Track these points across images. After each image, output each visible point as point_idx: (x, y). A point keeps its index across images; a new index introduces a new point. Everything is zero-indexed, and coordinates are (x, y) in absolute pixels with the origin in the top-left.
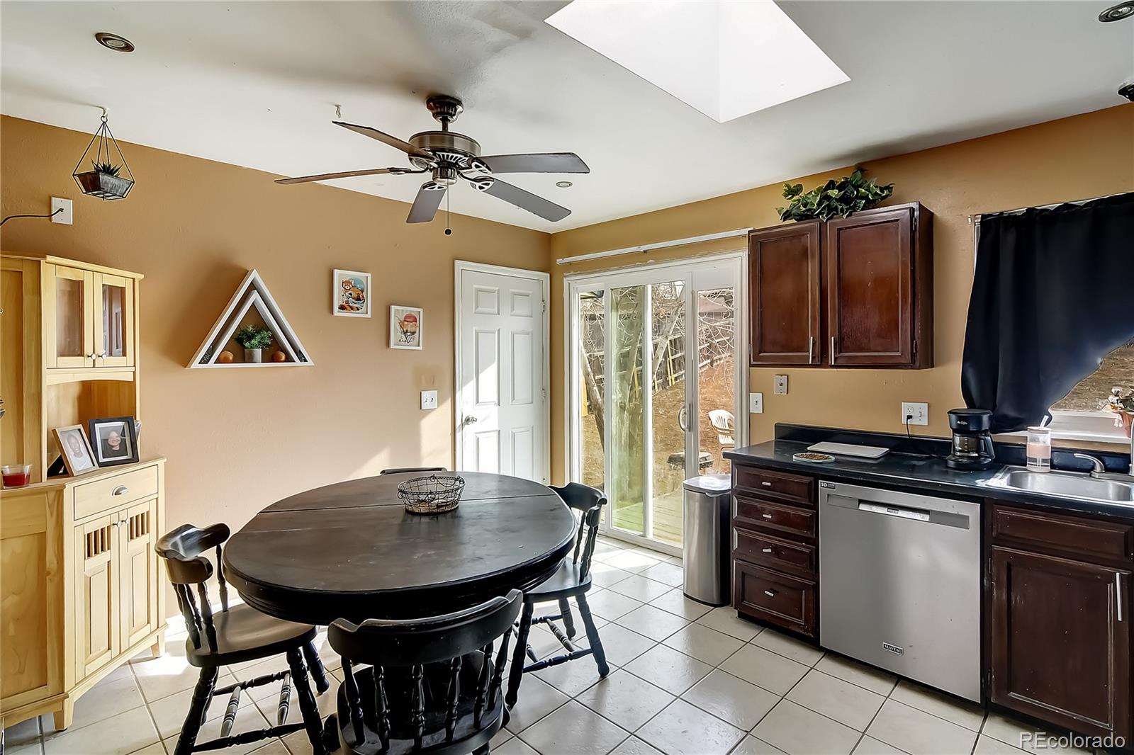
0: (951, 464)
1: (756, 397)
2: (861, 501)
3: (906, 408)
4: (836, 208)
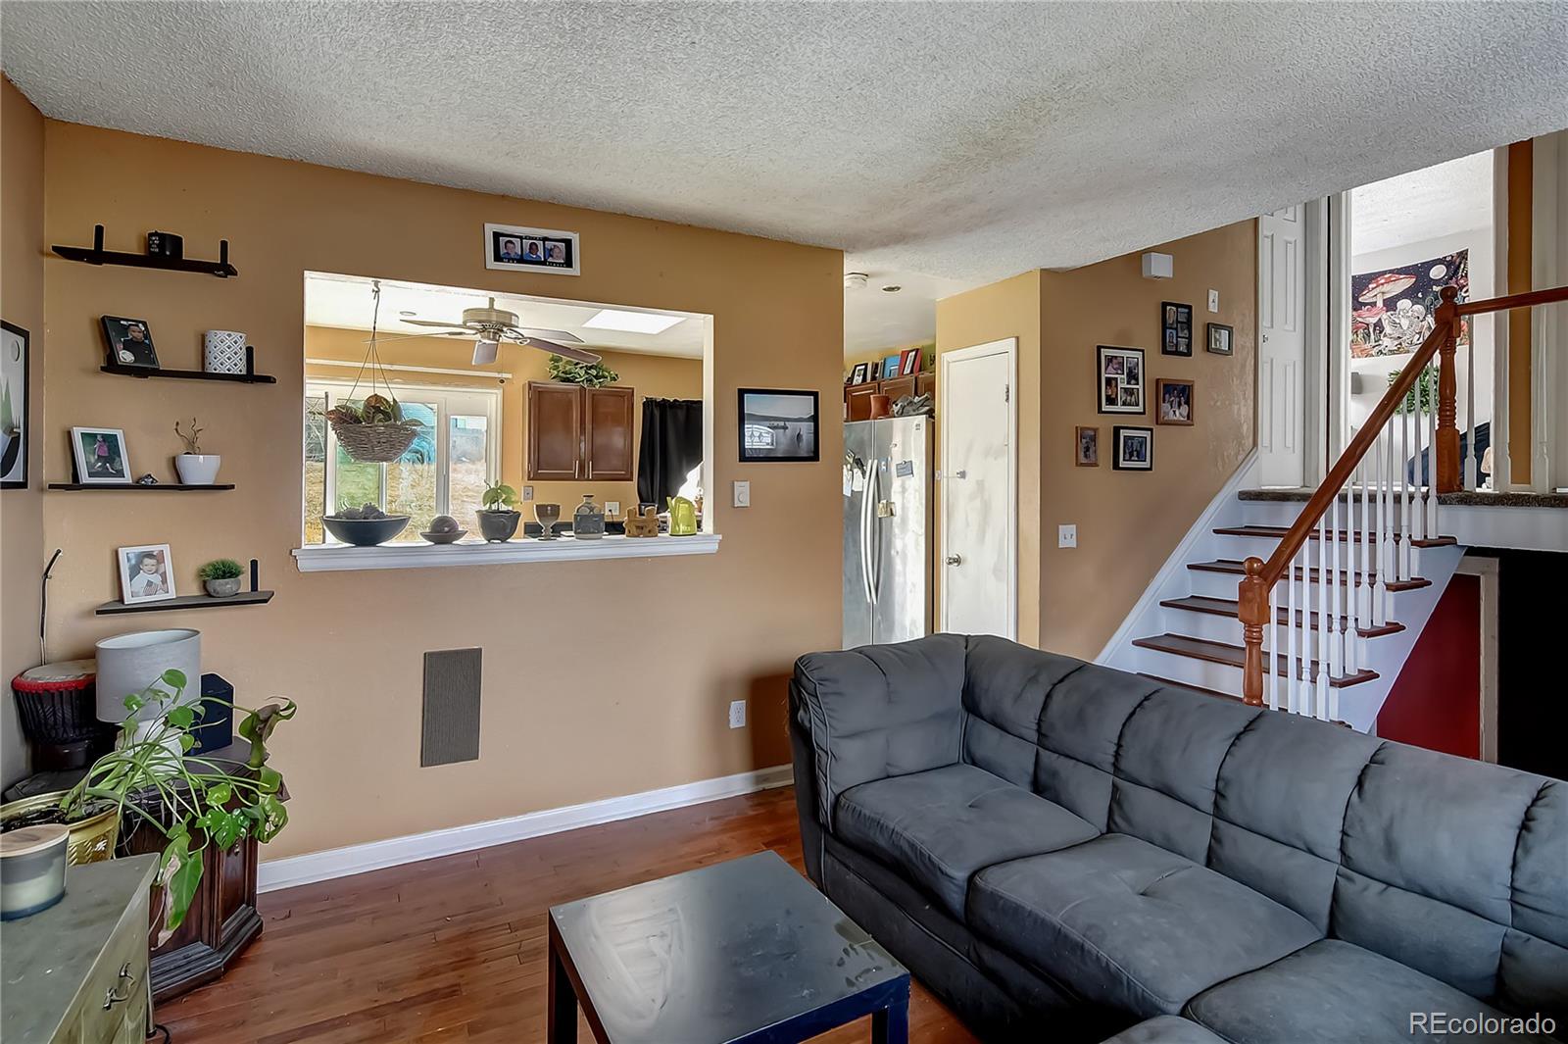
3: (608, 505)
4: (591, 380)
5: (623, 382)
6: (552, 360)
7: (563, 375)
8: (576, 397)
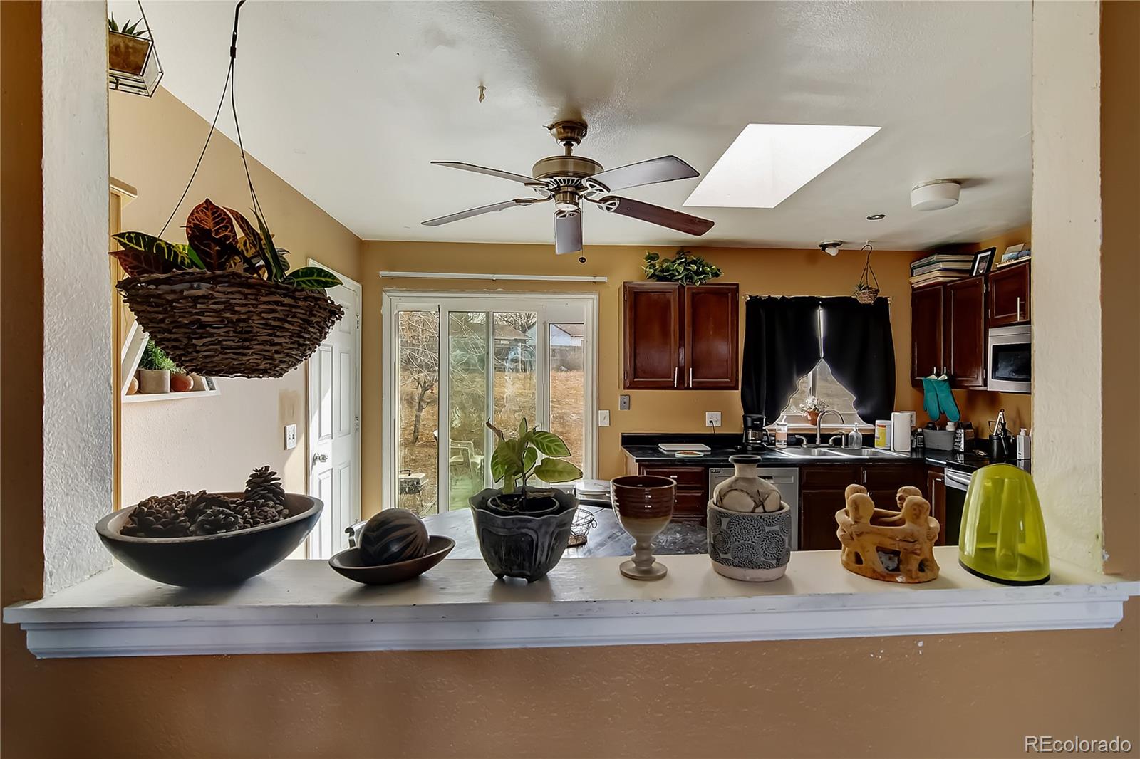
1: (604, 414)
3: (709, 416)
4: (691, 278)
5: (726, 278)
6: (647, 259)
7: (660, 274)
8: (674, 299)
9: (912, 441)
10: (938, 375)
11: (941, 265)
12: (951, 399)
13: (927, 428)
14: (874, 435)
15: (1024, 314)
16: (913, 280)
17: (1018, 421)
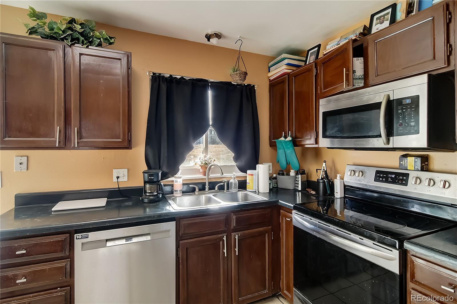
0: (146, 200)
2: (107, 240)
3: (116, 173)
9: (270, 184)
10: (285, 137)
11: (286, 61)
12: (294, 154)
13: (279, 174)
14: (246, 180)
15: (348, 82)
16: (270, 74)
17: (333, 168)
